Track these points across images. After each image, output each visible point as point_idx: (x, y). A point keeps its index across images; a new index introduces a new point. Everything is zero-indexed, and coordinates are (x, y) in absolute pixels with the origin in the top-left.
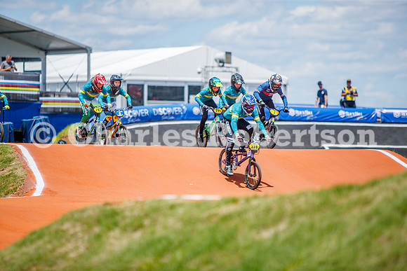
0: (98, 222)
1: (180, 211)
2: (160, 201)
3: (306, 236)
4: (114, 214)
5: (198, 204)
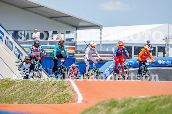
1: (138, 101)
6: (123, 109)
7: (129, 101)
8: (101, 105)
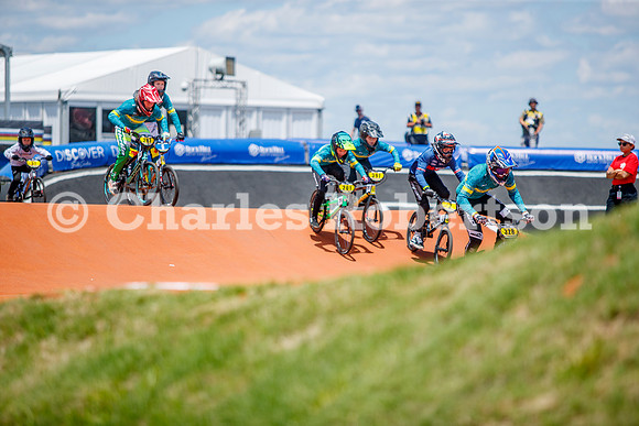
0: (23, 324)
2: (121, 292)
3: (351, 345)
4: (48, 312)
5: (182, 297)
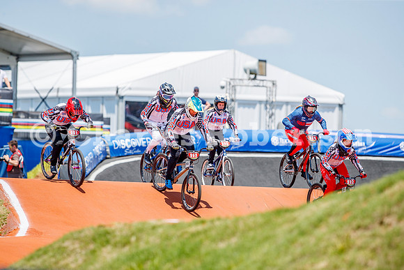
6: (126, 249)
7: (141, 230)
8: (74, 239)
